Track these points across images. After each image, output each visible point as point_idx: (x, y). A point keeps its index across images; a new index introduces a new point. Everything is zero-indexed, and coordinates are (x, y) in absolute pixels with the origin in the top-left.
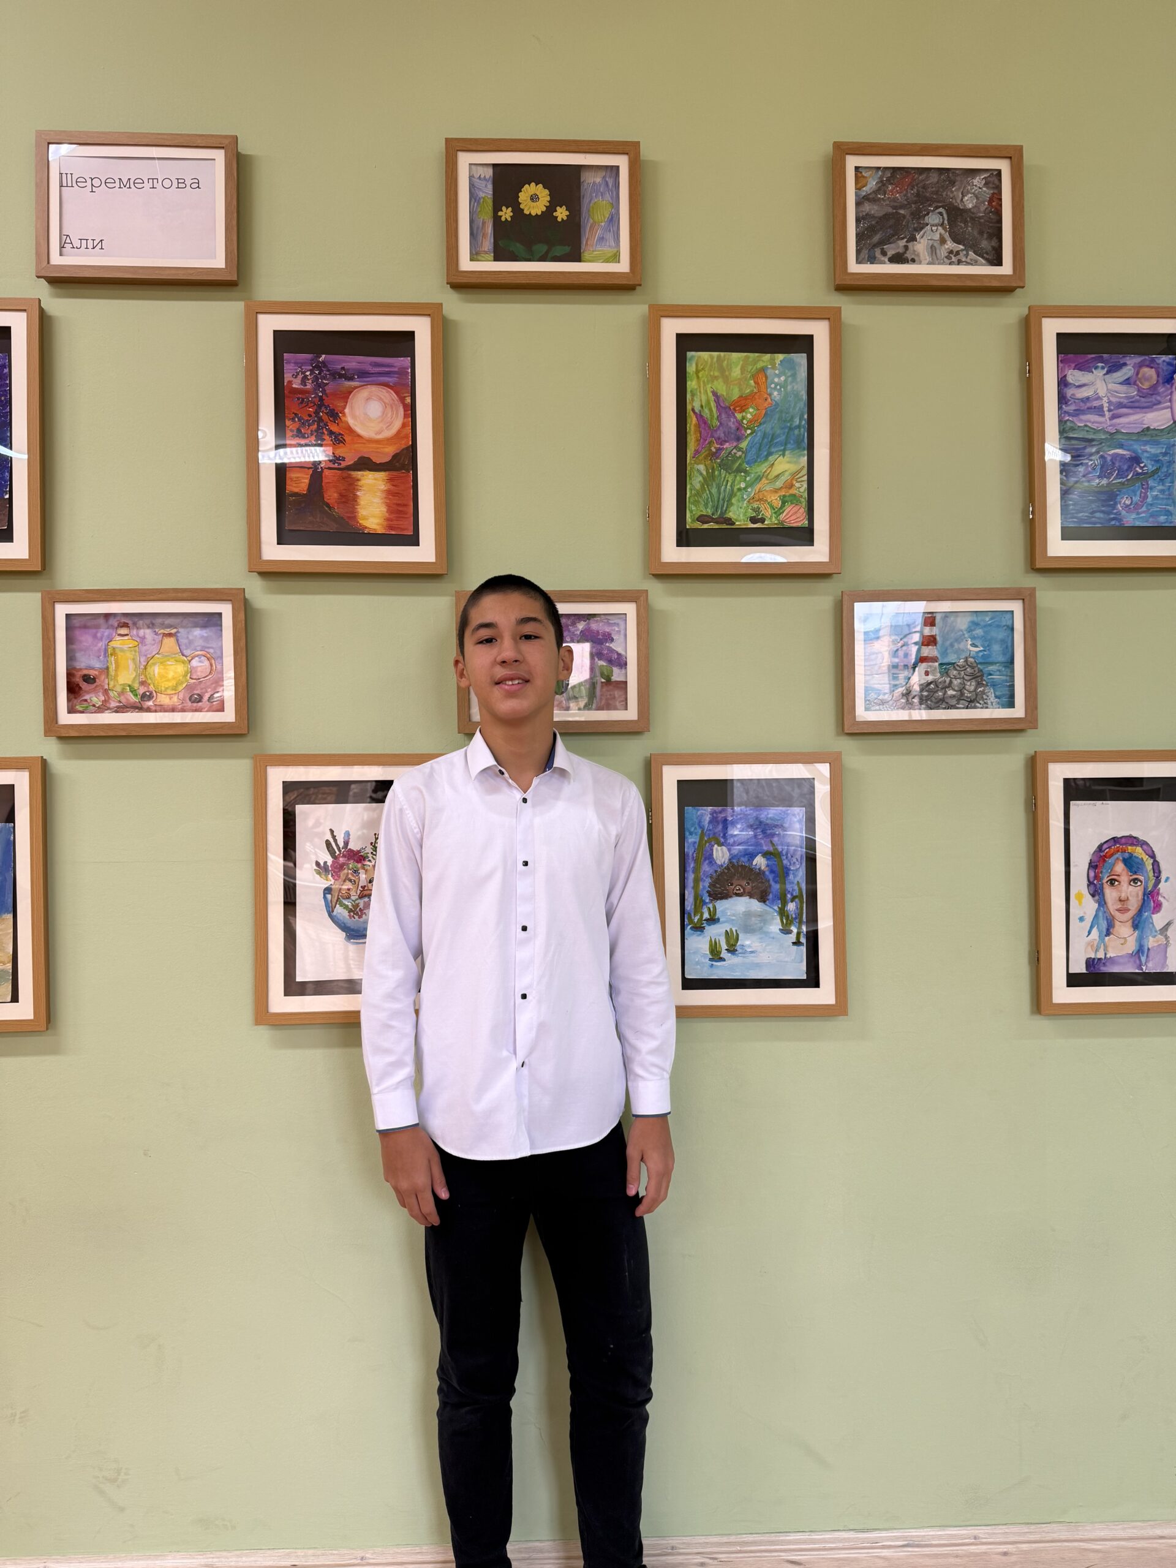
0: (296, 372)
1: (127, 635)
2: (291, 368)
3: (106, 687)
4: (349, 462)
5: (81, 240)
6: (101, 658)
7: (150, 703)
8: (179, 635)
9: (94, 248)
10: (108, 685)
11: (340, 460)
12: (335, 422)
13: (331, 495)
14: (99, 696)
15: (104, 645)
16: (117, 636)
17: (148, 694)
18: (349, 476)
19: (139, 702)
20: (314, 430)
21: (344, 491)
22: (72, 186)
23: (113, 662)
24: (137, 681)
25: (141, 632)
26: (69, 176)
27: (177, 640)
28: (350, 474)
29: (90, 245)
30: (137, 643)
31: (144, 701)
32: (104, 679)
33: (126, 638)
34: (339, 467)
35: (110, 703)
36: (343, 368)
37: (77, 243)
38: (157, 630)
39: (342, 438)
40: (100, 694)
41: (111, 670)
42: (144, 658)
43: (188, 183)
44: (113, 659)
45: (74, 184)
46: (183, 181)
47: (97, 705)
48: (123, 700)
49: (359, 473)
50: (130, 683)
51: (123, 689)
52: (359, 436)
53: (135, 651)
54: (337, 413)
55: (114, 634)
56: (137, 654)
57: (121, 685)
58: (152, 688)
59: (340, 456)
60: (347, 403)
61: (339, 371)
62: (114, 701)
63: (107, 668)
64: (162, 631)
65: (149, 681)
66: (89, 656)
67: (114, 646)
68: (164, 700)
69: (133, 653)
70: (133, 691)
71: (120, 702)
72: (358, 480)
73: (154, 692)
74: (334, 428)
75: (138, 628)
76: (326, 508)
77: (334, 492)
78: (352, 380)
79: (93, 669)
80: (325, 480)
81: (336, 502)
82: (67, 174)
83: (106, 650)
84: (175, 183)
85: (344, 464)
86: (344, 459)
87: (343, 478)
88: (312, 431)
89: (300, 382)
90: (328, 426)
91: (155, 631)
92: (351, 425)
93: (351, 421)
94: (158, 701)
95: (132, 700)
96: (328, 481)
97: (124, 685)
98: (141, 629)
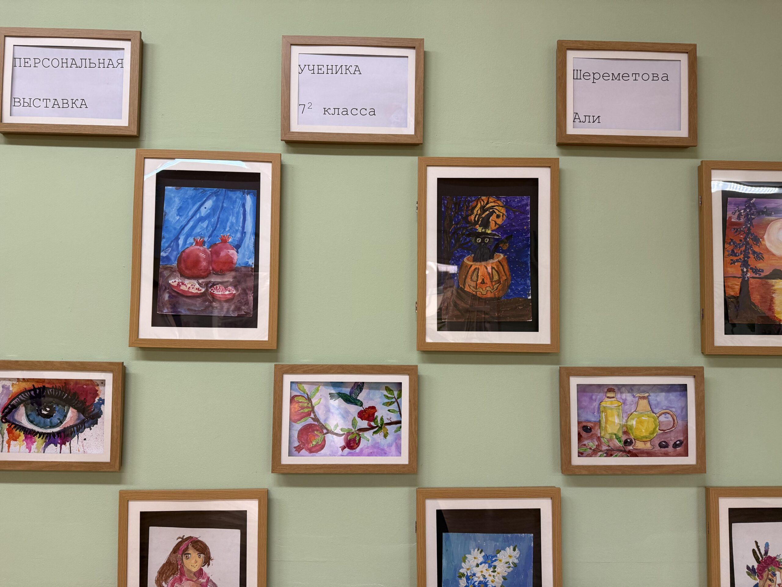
0: (735, 211)
1: (614, 397)
2: (732, 207)
3: (599, 435)
4: (767, 273)
5: (585, 116)
6: (595, 414)
7: (631, 448)
8: (650, 398)
9: (594, 122)
10: (600, 433)
11: (761, 272)
12: (757, 245)
13: (756, 298)
14: (594, 442)
15: (597, 405)
16: (606, 398)
17: (629, 440)
18: (767, 283)
19: (623, 446)
20: (743, 250)
21: (764, 294)
22: (580, 79)
23: (604, 417)
24: (621, 432)
25: (624, 396)
26: (579, 72)
27: (649, 402)
28: (767, 282)
29: (591, 120)
30: (620, 404)
31: (626, 446)
32: (597, 429)
33: (613, 399)
34: (760, 276)
35: (602, 447)
36: (765, 207)
37: (583, 119)
38: (635, 394)
39: (761, 256)
40: (595, 440)
41: (602, 422)
42: (626, 414)
43: (660, 77)
44: (603, 415)
45: (582, 77)
46: (657, 75)
47: (593, 449)
48: (612, 445)
49: (773, 280)
50: (616, 432)
51: (611, 437)
52: (773, 255)
53: (619, 409)
54: (759, 239)
55: (605, 397)
56: (621, 411)
57: (609, 434)
58: (632, 437)
59: (760, 269)
60: (765, 231)
61: (762, 209)
62: (604, 446)
63: (600, 421)
64: (638, 395)
65: (630, 432)
66: (587, 413)
67: (605, 405)
68: (640, 445)
69: (618, 410)
70: (618, 438)
71: (609, 446)
72: (773, 286)
73: (633, 440)
74: (756, 249)
75: (621, 393)
76: (753, 307)
77: (757, 295)
78: (770, 215)
79: (590, 422)
80: (751, 287)
81: (759, 301)
82: (577, 70)
83: (599, 408)
84: (651, 76)
85: (763, 274)
86: (763, 271)
87: (763, 285)
88: (741, 251)
89: (736, 217)
90: (752, 247)
91: (633, 395)
92: (768, 247)
93: (768, 245)
94: (636, 446)
95: (617, 445)
96: (752, 287)
97: (611, 434)
98: (623, 393)
